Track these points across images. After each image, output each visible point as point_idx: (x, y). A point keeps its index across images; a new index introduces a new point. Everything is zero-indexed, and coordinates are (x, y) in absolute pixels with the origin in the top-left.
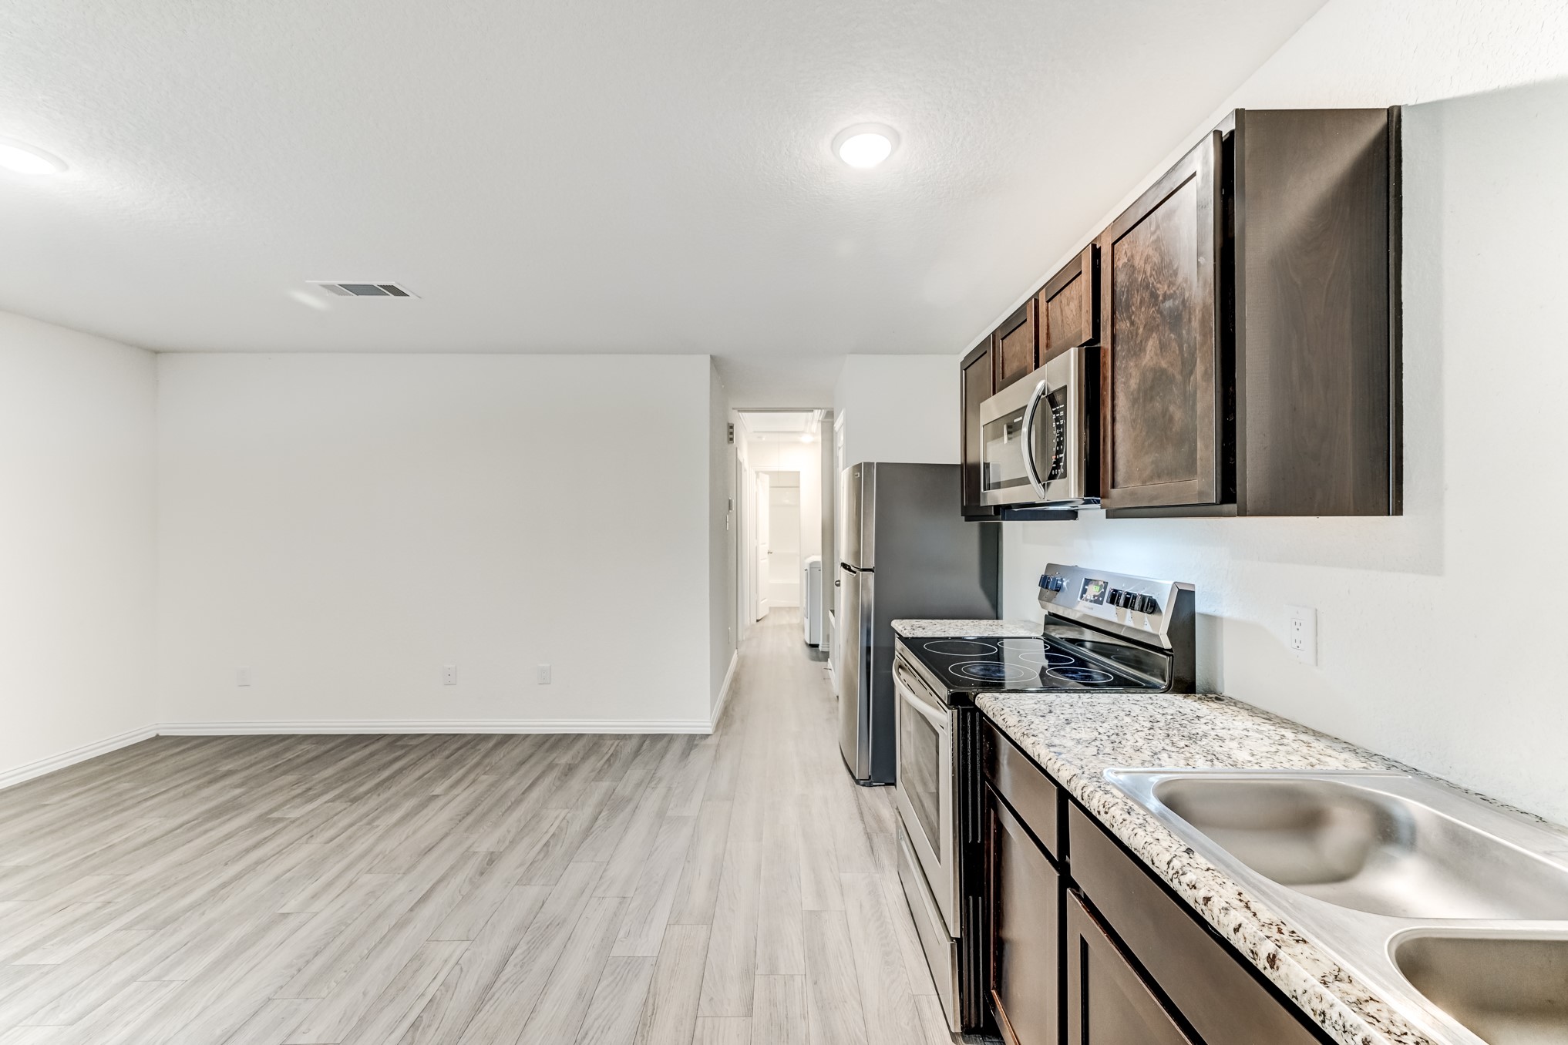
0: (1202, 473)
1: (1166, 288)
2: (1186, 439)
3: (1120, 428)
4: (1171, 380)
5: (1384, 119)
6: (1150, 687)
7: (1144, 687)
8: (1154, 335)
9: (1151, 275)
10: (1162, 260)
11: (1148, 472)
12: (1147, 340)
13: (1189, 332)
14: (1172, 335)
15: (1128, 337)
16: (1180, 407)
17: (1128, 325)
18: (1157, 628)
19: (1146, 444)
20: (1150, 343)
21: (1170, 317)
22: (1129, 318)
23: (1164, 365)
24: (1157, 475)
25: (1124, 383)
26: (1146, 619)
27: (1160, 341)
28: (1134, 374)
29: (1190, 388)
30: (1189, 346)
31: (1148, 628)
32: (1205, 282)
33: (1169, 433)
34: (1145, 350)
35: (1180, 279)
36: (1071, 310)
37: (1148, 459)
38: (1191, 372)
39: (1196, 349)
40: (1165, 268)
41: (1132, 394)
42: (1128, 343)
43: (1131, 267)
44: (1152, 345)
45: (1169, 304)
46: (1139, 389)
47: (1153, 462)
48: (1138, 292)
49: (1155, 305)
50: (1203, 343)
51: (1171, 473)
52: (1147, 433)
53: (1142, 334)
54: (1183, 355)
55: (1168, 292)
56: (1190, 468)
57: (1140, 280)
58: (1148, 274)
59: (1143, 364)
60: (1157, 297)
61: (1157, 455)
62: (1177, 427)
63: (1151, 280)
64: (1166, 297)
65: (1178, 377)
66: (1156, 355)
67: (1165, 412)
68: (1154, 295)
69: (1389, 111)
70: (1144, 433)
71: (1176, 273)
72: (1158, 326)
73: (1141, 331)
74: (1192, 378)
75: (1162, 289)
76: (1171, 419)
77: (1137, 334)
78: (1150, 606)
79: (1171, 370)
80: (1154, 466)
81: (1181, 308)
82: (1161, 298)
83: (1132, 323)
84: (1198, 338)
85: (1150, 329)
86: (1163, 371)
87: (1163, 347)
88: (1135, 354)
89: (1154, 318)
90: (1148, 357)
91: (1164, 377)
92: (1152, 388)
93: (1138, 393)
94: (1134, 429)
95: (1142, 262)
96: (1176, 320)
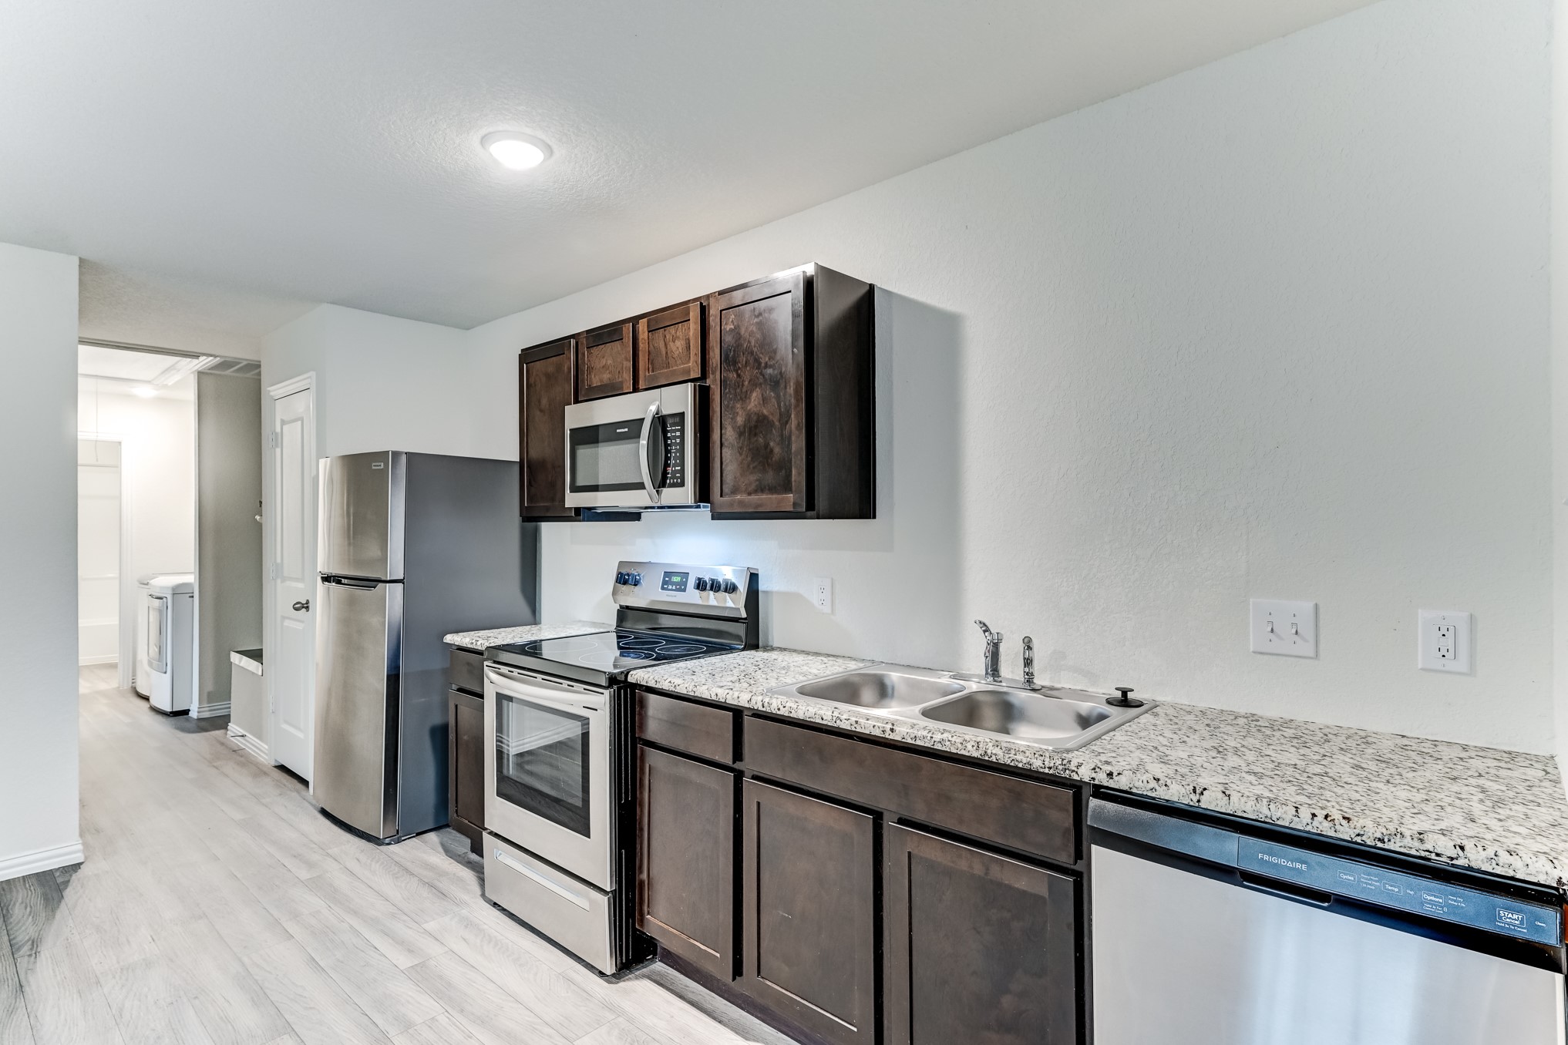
0: (795, 491)
1: (767, 359)
2: (784, 466)
3: (727, 453)
4: (771, 424)
5: (868, 288)
6: (729, 649)
7: (728, 650)
8: (758, 389)
9: (755, 347)
10: (764, 339)
11: (753, 487)
12: (751, 392)
13: (785, 395)
14: (772, 393)
15: (735, 385)
16: (778, 444)
17: (735, 376)
18: (735, 604)
19: (751, 466)
20: (754, 394)
21: (771, 381)
22: (737, 371)
23: (765, 412)
24: (761, 489)
25: (732, 419)
26: (728, 598)
27: (762, 395)
28: (740, 413)
29: (786, 433)
30: (785, 404)
31: (730, 604)
32: (798, 365)
33: (770, 461)
34: (750, 398)
35: (778, 357)
36: (678, 346)
37: (753, 478)
38: (787, 422)
39: (790, 407)
40: (767, 343)
41: (739, 427)
42: (735, 389)
43: (736, 331)
44: (755, 395)
45: (769, 371)
46: (745, 426)
47: (757, 480)
48: (743, 354)
49: (758, 368)
50: (797, 406)
51: (772, 490)
52: (752, 458)
53: (747, 387)
54: (780, 409)
55: (769, 363)
56: (786, 487)
57: (745, 346)
58: (753, 344)
59: (748, 408)
60: (760, 363)
61: (760, 475)
62: (776, 457)
63: (755, 350)
64: (766, 366)
65: (777, 423)
66: (760, 404)
67: (767, 445)
68: (757, 361)
69: (870, 285)
70: (749, 459)
71: (775, 351)
72: (761, 384)
73: (746, 383)
74: (787, 426)
75: (764, 359)
76: (772, 451)
77: (743, 385)
78: (731, 589)
79: (771, 417)
80: (757, 483)
81: (779, 376)
82: (763, 365)
83: (739, 376)
84: (793, 401)
85: (754, 384)
86: (765, 417)
87: (765, 400)
88: (741, 399)
89: (758, 378)
90: (752, 404)
91: (766, 422)
92: (756, 427)
93: (744, 428)
94: (741, 454)
95: (747, 334)
96: (776, 383)
